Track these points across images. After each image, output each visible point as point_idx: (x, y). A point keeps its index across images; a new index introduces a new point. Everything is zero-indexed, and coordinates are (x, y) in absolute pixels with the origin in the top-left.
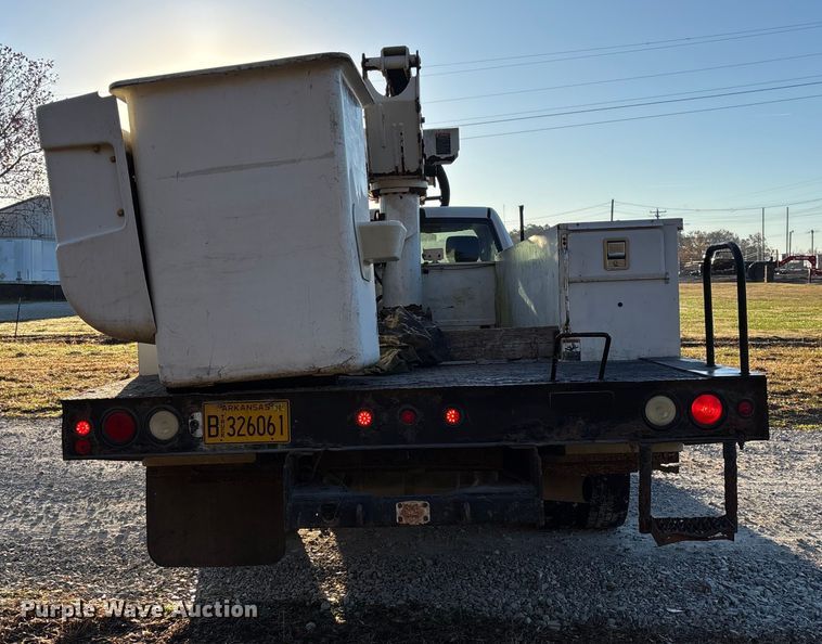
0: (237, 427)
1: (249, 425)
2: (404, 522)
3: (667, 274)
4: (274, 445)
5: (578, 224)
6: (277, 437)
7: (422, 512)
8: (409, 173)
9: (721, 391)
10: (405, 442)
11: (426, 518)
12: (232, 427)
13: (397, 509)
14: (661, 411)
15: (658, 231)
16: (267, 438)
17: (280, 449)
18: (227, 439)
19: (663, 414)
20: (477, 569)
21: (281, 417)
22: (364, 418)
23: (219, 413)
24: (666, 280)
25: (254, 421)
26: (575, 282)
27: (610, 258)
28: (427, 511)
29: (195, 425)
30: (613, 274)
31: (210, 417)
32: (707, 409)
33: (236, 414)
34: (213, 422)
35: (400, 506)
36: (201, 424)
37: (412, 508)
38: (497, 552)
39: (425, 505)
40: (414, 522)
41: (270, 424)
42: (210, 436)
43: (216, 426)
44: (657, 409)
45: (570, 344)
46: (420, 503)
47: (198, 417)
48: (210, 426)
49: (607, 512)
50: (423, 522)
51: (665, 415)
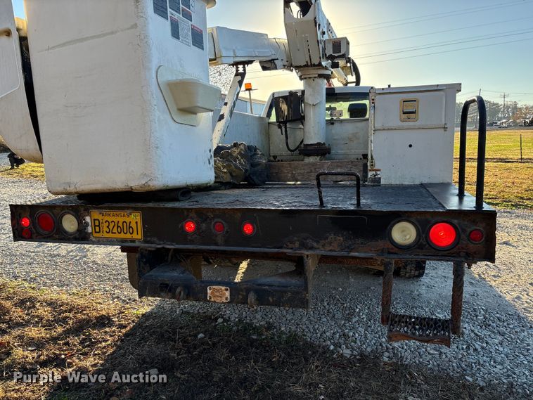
0: (111, 227)
1: (118, 227)
2: (212, 300)
3: (445, 124)
4: (133, 241)
5: (383, 89)
6: (135, 236)
7: (224, 294)
8: (314, 65)
9: (455, 222)
10: (216, 244)
11: (227, 298)
12: (108, 227)
13: (209, 291)
14: (404, 233)
15: (442, 93)
16: (128, 236)
17: (137, 244)
18: (106, 235)
19: (406, 236)
20: (323, 301)
21: (137, 223)
22: (190, 227)
23: (100, 217)
24: (445, 128)
25: (120, 224)
26: (380, 130)
27: (404, 113)
28: (228, 294)
29: (87, 224)
30: (406, 124)
31: (95, 220)
32: (442, 235)
33: (110, 219)
34: (97, 223)
35: (210, 289)
36: (90, 224)
37: (218, 291)
38: (341, 289)
39: (227, 290)
40: (219, 300)
41: (130, 227)
42: (96, 232)
43: (99, 226)
44: (403, 231)
45: (374, 172)
46: (223, 288)
47: (88, 219)
48: (95, 226)
49: (411, 270)
50: (225, 301)
51: (408, 237)
